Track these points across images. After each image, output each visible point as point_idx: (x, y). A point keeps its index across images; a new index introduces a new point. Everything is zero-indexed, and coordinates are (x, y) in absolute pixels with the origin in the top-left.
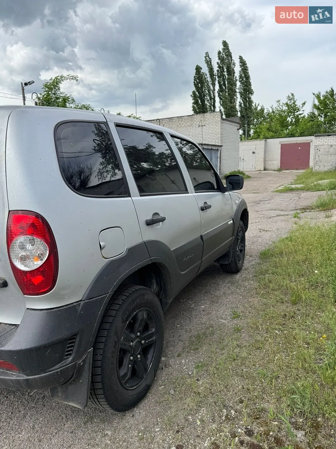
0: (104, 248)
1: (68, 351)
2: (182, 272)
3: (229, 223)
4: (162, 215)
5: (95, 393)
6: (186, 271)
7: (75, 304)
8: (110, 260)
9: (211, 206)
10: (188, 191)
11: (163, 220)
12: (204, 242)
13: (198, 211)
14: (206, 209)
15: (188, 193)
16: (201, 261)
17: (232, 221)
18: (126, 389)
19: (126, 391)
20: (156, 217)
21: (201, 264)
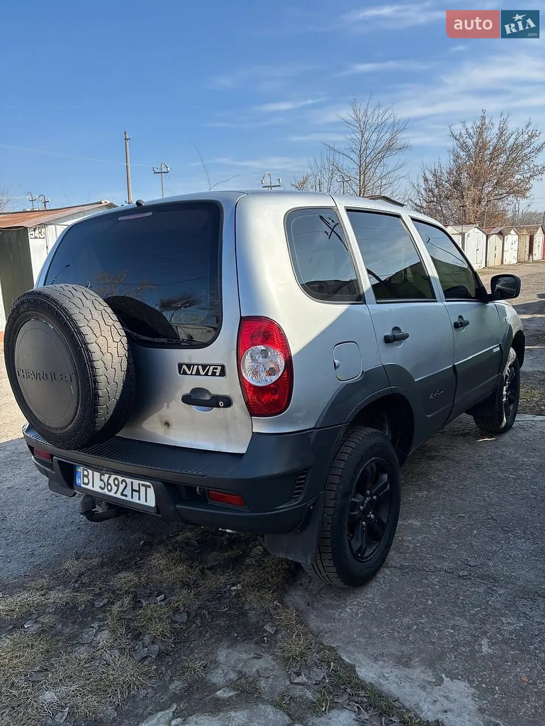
0: (338, 367)
1: (298, 489)
2: (427, 415)
3: (495, 351)
4: (404, 331)
5: (321, 558)
6: (434, 414)
7: (308, 431)
8: (344, 383)
9: (468, 321)
10: (435, 298)
11: (405, 337)
12: (458, 375)
13: (450, 328)
14: (462, 326)
15: (436, 301)
16: (452, 403)
17: (498, 349)
18: (357, 560)
19: (357, 562)
20: (397, 334)
21: (453, 407)
